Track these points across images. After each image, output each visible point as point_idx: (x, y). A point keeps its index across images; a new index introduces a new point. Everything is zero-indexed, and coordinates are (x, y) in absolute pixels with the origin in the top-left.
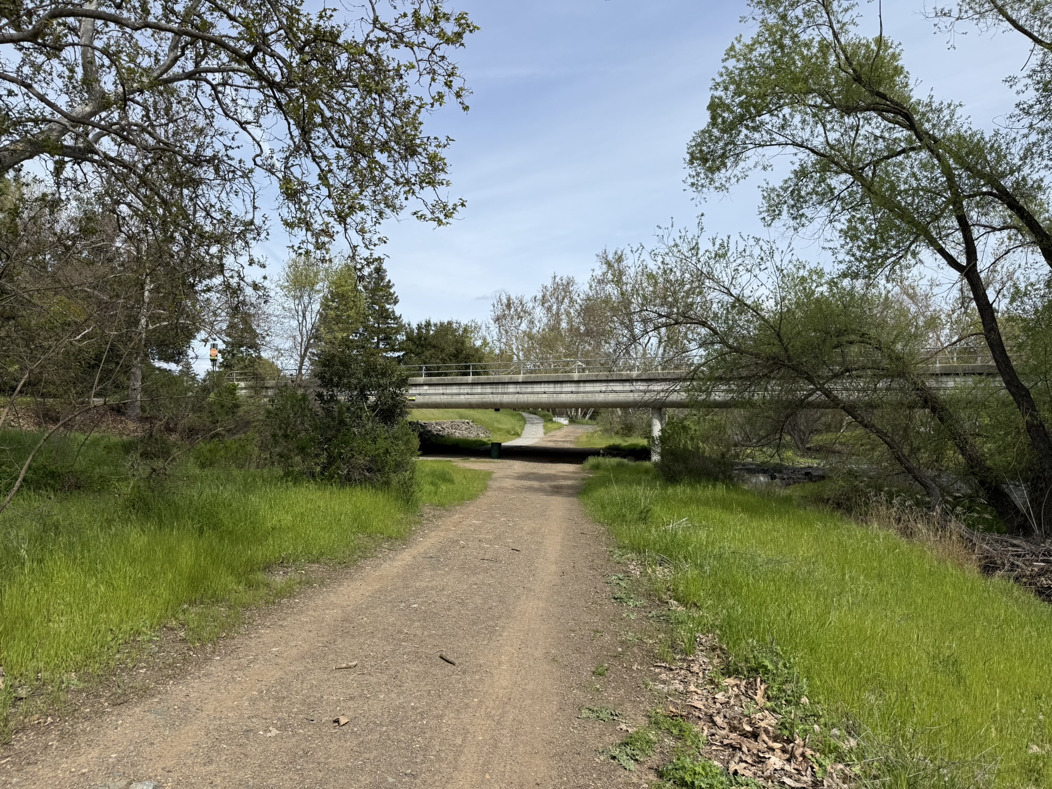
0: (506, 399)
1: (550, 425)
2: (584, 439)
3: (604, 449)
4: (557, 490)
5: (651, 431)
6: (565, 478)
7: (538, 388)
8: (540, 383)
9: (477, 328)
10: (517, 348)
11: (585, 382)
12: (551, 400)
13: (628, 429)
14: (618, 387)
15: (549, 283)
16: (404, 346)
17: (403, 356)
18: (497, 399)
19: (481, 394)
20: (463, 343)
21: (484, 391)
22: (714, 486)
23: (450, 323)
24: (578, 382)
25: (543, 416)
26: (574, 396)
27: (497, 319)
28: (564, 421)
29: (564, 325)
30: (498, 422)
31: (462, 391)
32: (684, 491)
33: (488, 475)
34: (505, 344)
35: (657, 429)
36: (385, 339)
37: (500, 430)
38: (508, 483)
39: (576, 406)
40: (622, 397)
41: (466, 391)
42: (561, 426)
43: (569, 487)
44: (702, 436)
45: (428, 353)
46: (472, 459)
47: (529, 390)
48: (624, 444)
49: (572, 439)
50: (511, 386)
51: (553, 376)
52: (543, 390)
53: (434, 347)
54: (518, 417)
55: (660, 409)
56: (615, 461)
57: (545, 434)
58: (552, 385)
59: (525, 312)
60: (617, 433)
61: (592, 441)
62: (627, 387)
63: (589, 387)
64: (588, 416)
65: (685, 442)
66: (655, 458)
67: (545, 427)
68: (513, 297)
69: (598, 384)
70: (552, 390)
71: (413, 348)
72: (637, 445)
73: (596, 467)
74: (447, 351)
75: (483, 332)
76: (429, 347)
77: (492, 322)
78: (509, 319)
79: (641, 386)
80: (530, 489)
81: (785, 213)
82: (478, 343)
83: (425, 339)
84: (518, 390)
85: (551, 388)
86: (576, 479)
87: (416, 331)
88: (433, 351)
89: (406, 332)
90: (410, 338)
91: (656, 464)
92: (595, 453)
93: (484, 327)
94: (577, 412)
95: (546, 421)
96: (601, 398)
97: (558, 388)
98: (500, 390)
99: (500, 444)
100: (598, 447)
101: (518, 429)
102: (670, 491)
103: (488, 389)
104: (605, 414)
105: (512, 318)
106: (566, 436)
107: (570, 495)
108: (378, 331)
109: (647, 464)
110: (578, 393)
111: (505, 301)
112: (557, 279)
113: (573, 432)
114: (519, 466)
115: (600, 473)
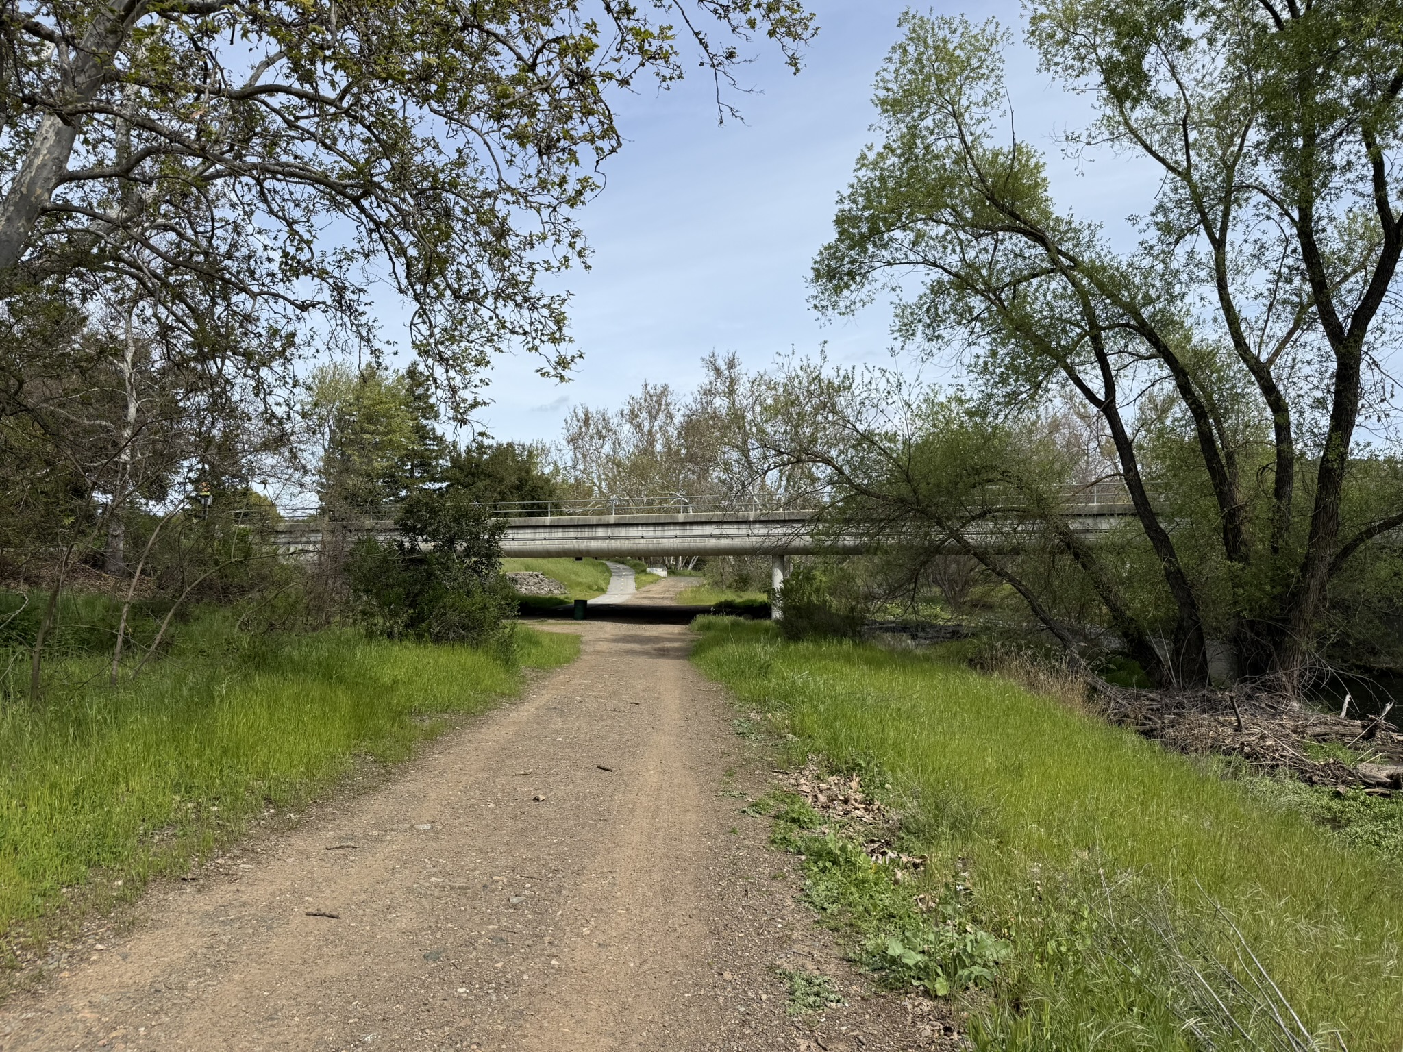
0: (594, 545)
1: (643, 578)
2: (688, 595)
3: (715, 606)
4: (663, 653)
5: (771, 584)
6: (670, 640)
7: (633, 532)
8: (637, 525)
9: (545, 451)
10: (600, 479)
11: (692, 523)
12: (651, 546)
13: (743, 582)
14: (731, 530)
15: (639, 394)
16: (449, 475)
17: (448, 487)
18: (582, 545)
19: (563, 539)
20: (528, 471)
21: (566, 535)
22: (840, 642)
23: (509, 445)
24: (684, 524)
25: (634, 566)
26: (679, 541)
27: (572, 440)
28: (661, 572)
29: (659, 447)
30: (576, 574)
31: (538, 536)
32: (807, 648)
33: (577, 639)
34: (583, 472)
35: (778, 579)
36: (422, 464)
37: (579, 584)
38: (603, 646)
39: (675, 553)
40: (738, 543)
41: (543, 536)
42: (657, 579)
43: (677, 649)
44: (829, 588)
45: (481, 485)
46: (550, 621)
47: (623, 534)
48: (738, 600)
49: (671, 594)
50: (600, 529)
51: (654, 517)
52: (640, 534)
53: (490, 476)
54: (600, 569)
55: (782, 556)
56: (726, 619)
57: (637, 589)
58: (651, 528)
59: (609, 430)
60: (729, 587)
61: (698, 597)
62: (744, 530)
63: (697, 530)
64: (691, 565)
65: (808, 595)
66: (777, 614)
67: (636, 580)
68: (592, 410)
69: (708, 527)
70: (651, 533)
71: (461, 477)
72: (754, 601)
73: (708, 627)
74: (507, 482)
75: (553, 455)
76: (482, 477)
77: (565, 443)
78: (587, 438)
79: (759, 529)
80: (631, 652)
81: (919, 334)
82: (547, 470)
83: (477, 465)
84: (610, 534)
85: (649, 531)
86: (683, 641)
87: (464, 455)
88: (488, 481)
89: (452, 457)
90: (456, 462)
91: (777, 621)
92: (705, 611)
93: (553, 449)
94: (677, 560)
95: (637, 572)
96: (712, 543)
97: (659, 531)
98: (586, 535)
99: (585, 602)
100: (706, 604)
101: (602, 583)
102: (792, 647)
103: (572, 533)
104: (713, 563)
105: (592, 438)
106: (664, 592)
107: (678, 658)
108: (411, 455)
109: (767, 622)
110: (683, 537)
111: (581, 416)
112: (649, 388)
113: (674, 586)
114: (610, 628)
115: (711, 634)
